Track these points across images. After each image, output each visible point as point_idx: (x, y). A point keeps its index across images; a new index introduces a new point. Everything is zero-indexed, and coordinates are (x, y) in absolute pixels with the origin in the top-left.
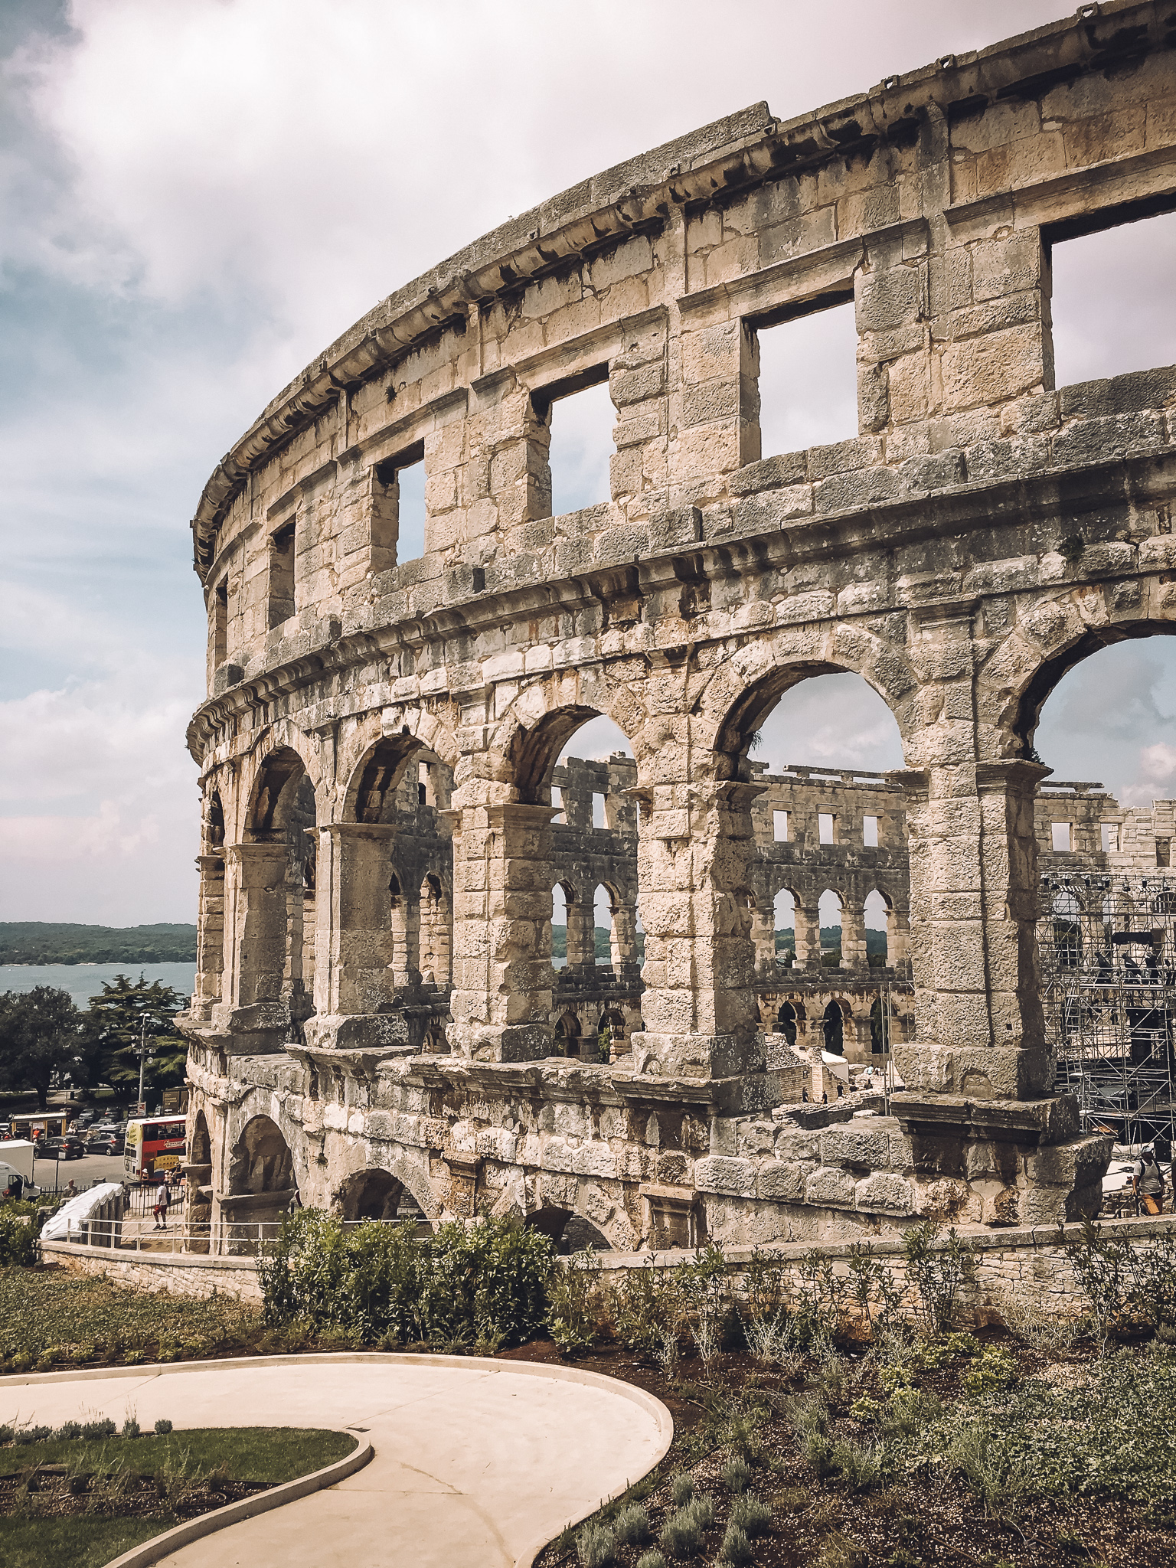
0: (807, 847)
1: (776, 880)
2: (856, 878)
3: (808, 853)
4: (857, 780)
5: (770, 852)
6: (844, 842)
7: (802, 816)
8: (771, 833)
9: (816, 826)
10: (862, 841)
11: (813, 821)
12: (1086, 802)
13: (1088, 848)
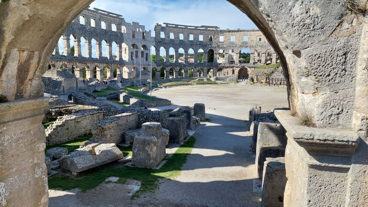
12: (119, 19)
13: (119, 31)
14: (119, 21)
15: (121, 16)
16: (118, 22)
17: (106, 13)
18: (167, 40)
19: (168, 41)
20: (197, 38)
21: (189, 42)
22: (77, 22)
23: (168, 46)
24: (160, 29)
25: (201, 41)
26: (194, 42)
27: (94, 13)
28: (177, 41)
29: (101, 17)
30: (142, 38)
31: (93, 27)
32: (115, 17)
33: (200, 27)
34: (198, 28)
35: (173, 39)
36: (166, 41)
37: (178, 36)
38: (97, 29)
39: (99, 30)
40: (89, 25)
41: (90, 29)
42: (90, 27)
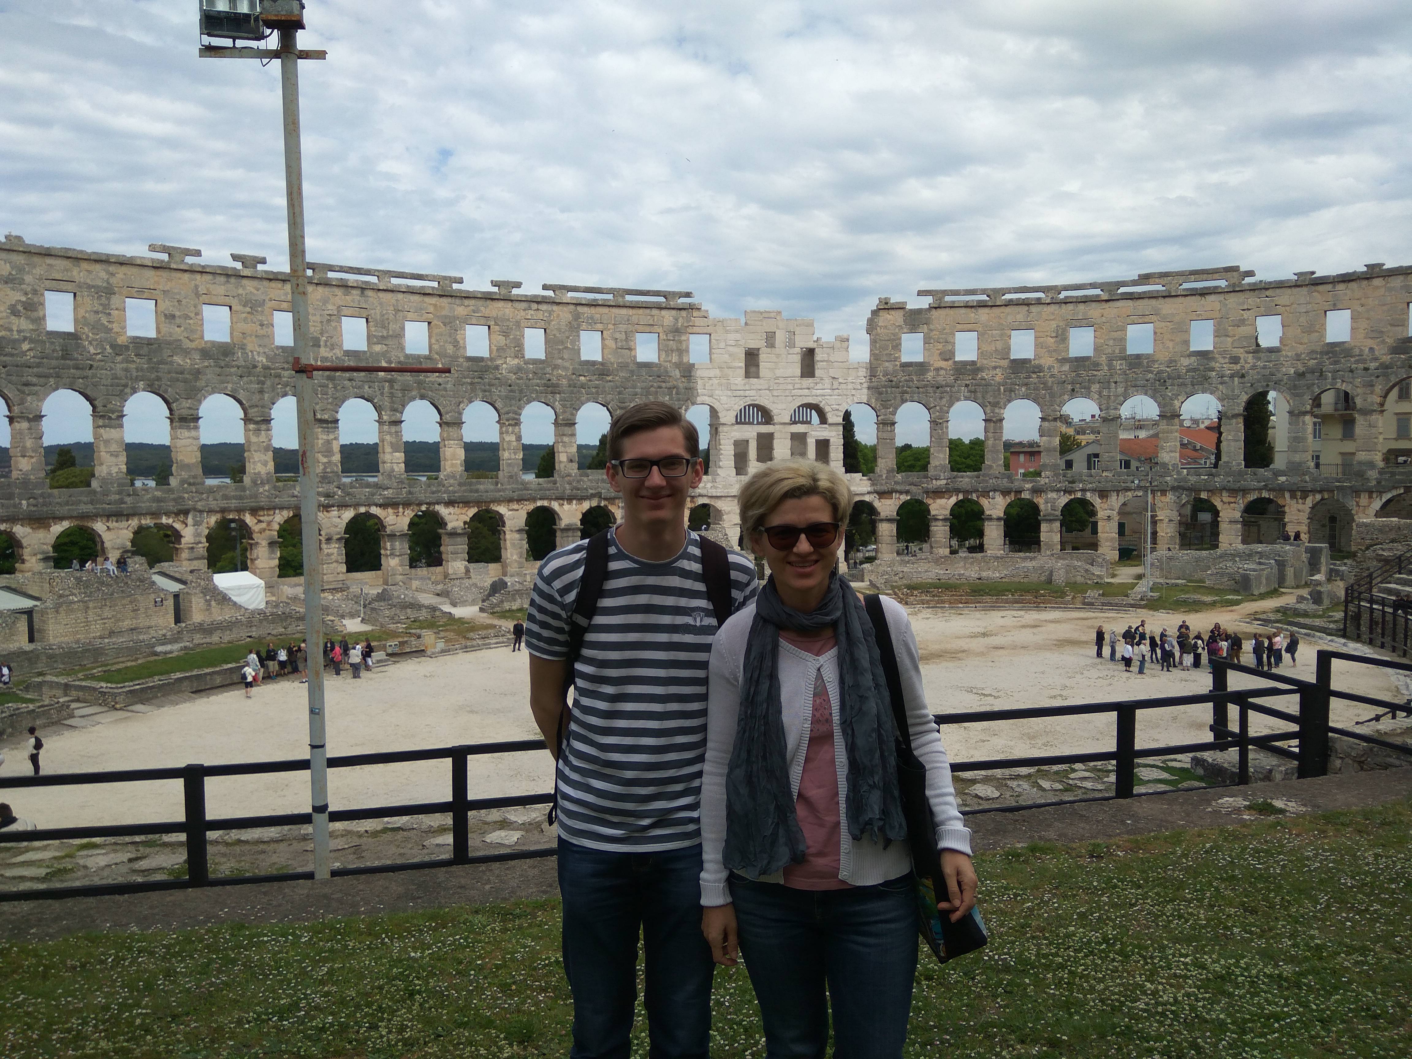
0: (324, 352)
1: (273, 388)
2: (391, 387)
4: (395, 281)
5: (267, 357)
6: (378, 348)
8: (271, 337)
9: (338, 330)
10: (403, 349)
11: (333, 324)
12: (674, 312)
13: (675, 359)
14: (677, 319)
15: (688, 295)
16: (668, 323)
17: (610, 297)
18: (937, 370)
19: (942, 372)
20: (1111, 343)
21: (1066, 367)
22: (450, 349)
23: (941, 398)
24: (900, 321)
25: (1138, 356)
26: (1096, 365)
27: (544, 307)
28: (995, 368)
29: (577, 317)
30: (798, 372)
31: (535, 362)
32: (656, 305)
33: (1134, 283)
34: (1122, 290)
35: (973, 363)
36: (930, 376)
37: (999, 345)
38: (556, 367)
39: (565, 369)
40: (516, 357)
41: (518, 369)
42: (516, 361)
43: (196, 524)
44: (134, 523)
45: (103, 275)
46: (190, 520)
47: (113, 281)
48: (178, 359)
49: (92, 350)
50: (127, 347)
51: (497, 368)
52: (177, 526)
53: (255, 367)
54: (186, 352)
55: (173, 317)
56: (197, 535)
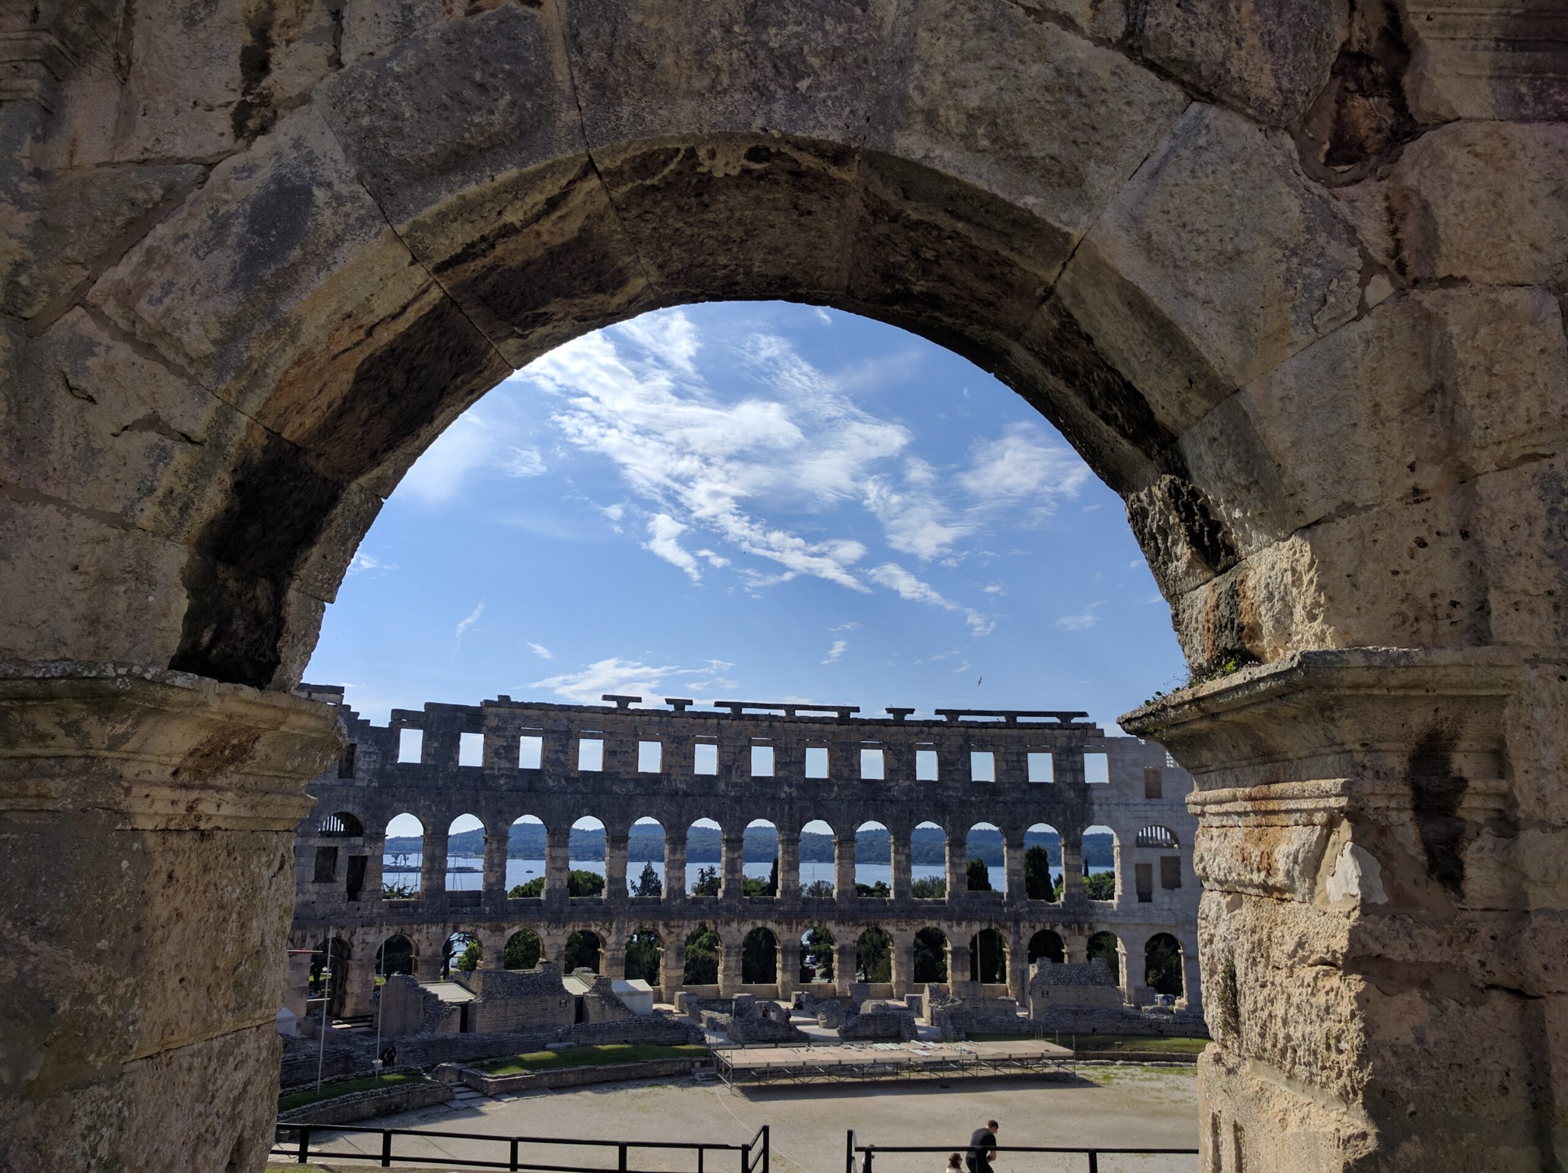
0: (735, 778)
1: (690, 812)
2: (791, 808)
3: (735, 785)
4: (798, 714)
5: (688, 785)
6: (781, 773)
7: (732, 749)
8: (691, 767)
9: (748, 757)
10: (803, 772)
11: (744, 753)
12: (1070, 731)
13: (1069, 778)
14: (1069, 738)
15: (1083, 714)
16: (1061, 742)
17: (1002, 719)
22: (846, 773)
27: (935, 730)
29: (968, 739)
31: (928, 783)
32: (1050, 726)
38: (947, 788)
39: (956, 789)
40: (907, 778)
41: (910, 789)
42: (907, 783)
43: (619, 931)
44: (570, 929)
45: (565, 722)
46: (614, 931)
47: (572, 726)
48: (615, 788)
49: (551, 783)
50: (577, 780)
51: (889, 789)
52: (604, 933)
53: (677, 793)
54: (625, 781)
55: (615, 752)
56: (618, 943)
